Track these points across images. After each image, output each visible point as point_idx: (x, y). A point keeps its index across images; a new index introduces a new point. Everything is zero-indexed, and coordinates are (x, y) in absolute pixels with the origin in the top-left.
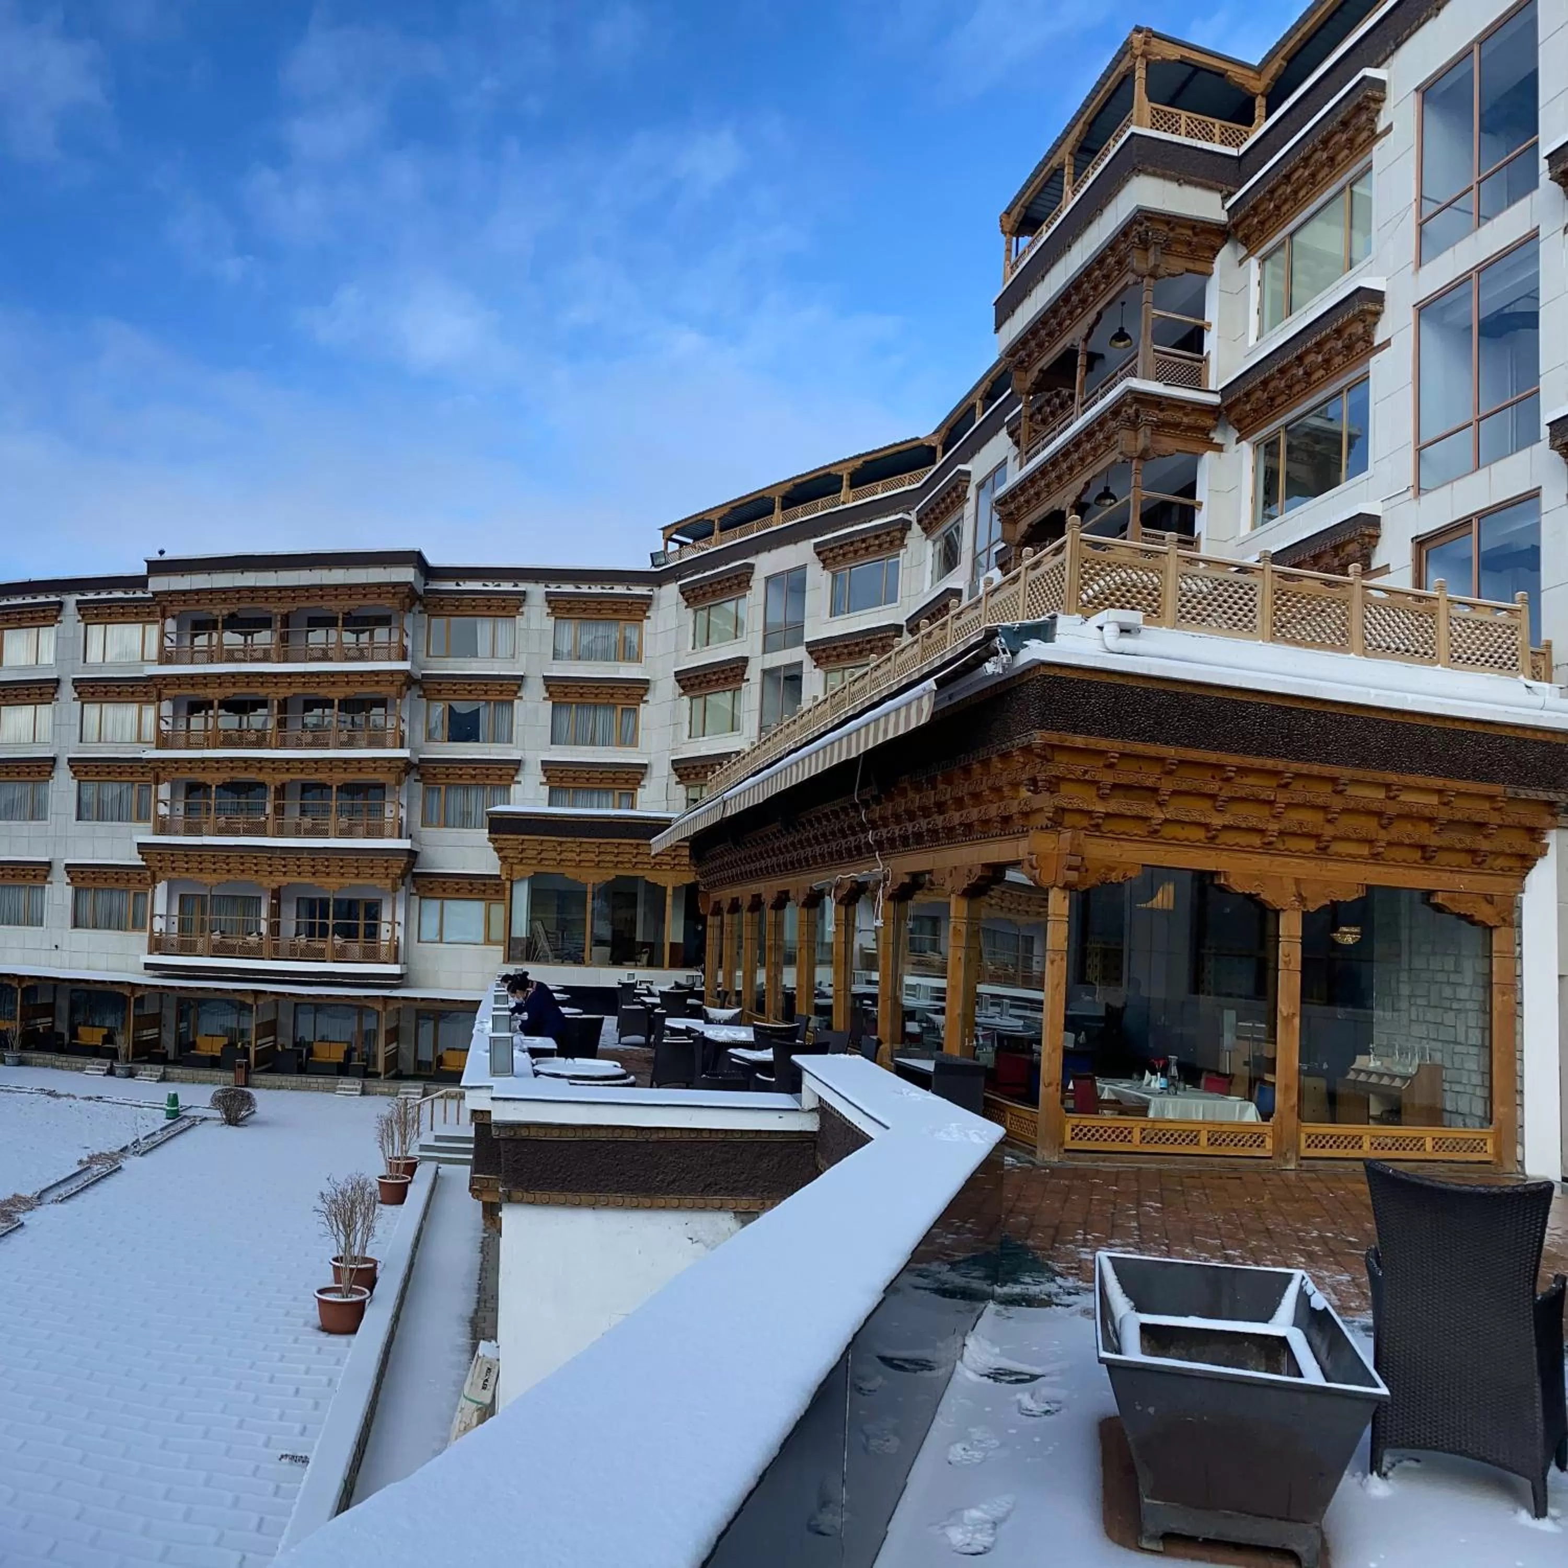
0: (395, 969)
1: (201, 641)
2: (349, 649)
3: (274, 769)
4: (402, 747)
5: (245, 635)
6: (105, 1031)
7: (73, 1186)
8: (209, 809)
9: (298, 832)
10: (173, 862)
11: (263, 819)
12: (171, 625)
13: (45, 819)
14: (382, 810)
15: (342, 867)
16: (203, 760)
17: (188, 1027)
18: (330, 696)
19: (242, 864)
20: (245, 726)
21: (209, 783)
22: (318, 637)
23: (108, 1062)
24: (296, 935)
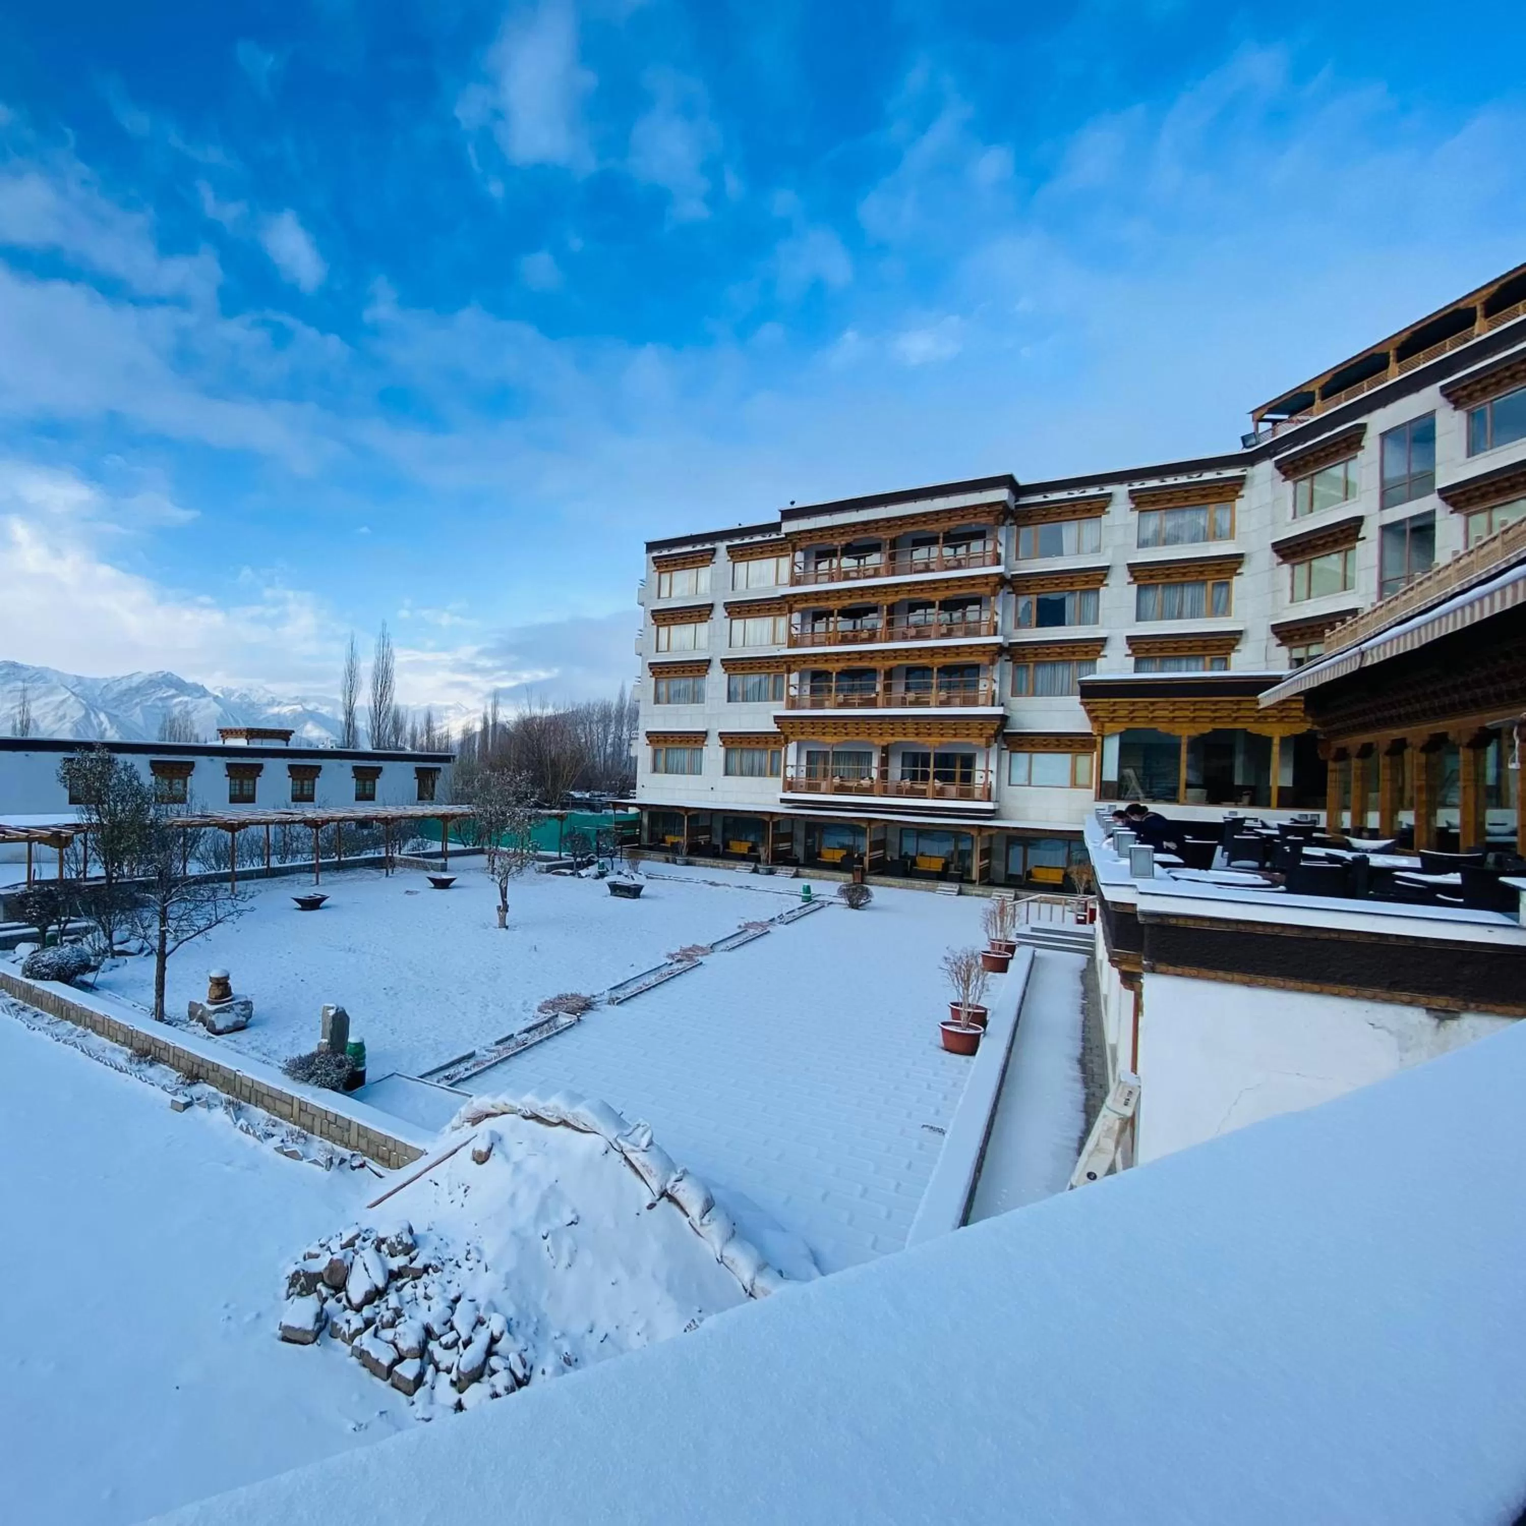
0: (989, 806)
1: (824, 566)
2: (948, 561)
3: (883, 658)
4: (995, 634)
5: (858, 559)
6: (750, 845)
7: (736, 942)
8: (830, 691)
9: (903, 703)
10: (802, 728)
11: (874, 695)
12: (800, 556)
13: (703, 702)
14: (976, 685)
15: (942, 729)
16: (825, 654)
17: (814, 842)
18: (933, 599)
19: (857, 729)
20: (858, 627)
21: (830, 670)
22: (921, 554)
23: (753, 865)
24: (902, 779)
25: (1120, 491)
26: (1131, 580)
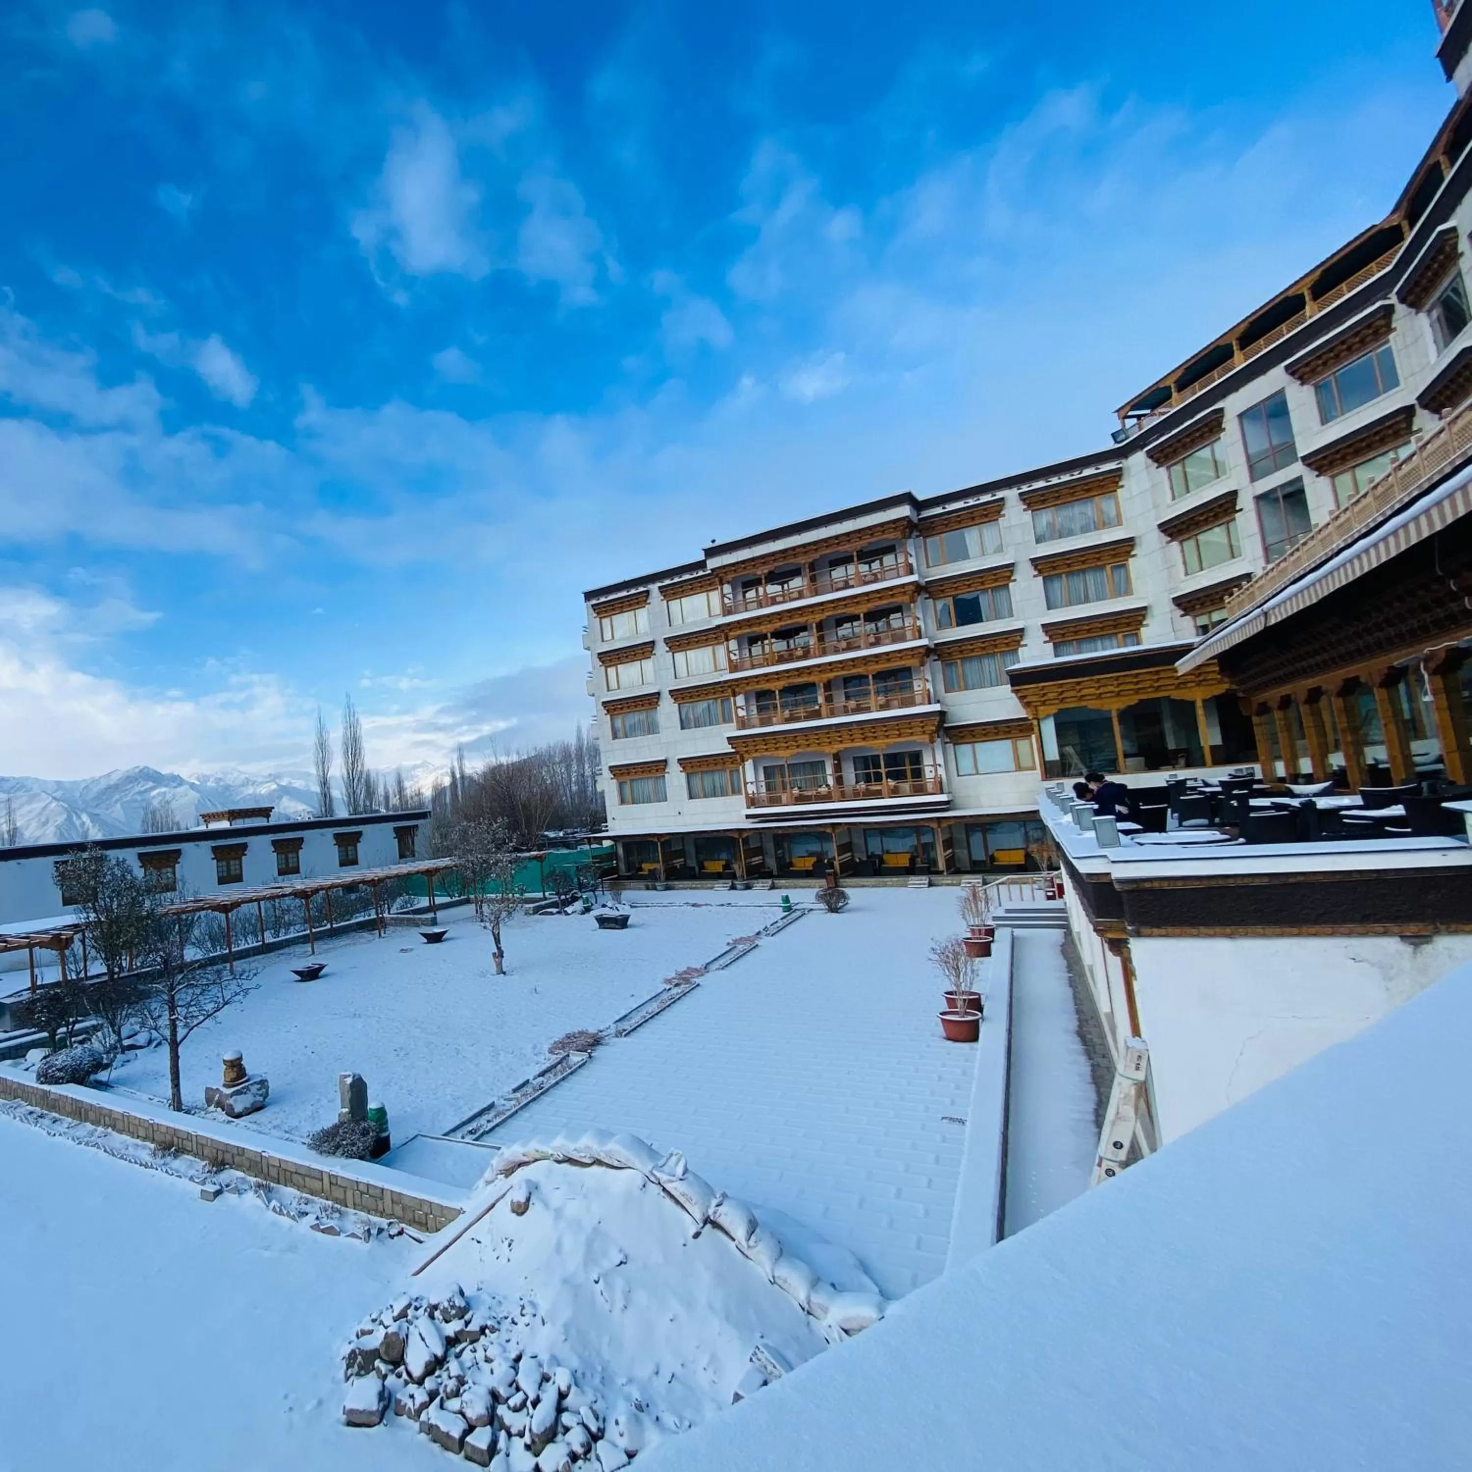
0: (943, 798)
1: (751, 594)
2: (865, 576)
3: (820, 672)
4: (920, 638)
5: (782, 584)
6: (724, 863)
7: (727, 959)
8: (775, 707)
9: (846, 712)
10: (755, 746)
11: (817, 707)
12: (727, 589)
13: (658, 732)
14: (911, 686)
15: (886, 731)
16: (766, 675)
17: (783, 853)
18: (856, 612)
19: (807, 740)
20: (792, 646)
21: (773, 689)
22: (838, 573)
23: (730, 882)
24: (857, 782)
25: (1011, 495)
26: (1036, 573)
